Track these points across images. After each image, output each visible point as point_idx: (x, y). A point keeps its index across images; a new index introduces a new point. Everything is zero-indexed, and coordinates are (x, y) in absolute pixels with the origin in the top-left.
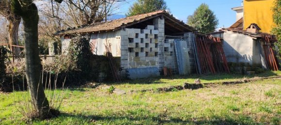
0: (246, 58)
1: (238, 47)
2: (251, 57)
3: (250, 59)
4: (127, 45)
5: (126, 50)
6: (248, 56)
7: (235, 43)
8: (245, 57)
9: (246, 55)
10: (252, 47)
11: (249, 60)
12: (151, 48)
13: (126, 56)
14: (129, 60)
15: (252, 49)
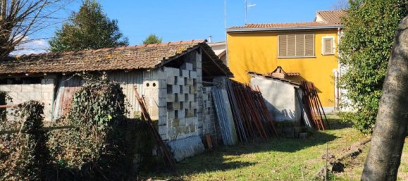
0: (287, 114)
1: (275, 99)
2: (293, 112)
3: (292, 116)
4: (165, 98)
5: (164, 107)
6: (288, 112)
7: (268, 94)
8: (284, 113)
9: (285, 110)
10: (294, 99)
11: (290, 117)
12: (190, 102)
13: (164, 118)
14: (167, 126)
15: (293, 102)
